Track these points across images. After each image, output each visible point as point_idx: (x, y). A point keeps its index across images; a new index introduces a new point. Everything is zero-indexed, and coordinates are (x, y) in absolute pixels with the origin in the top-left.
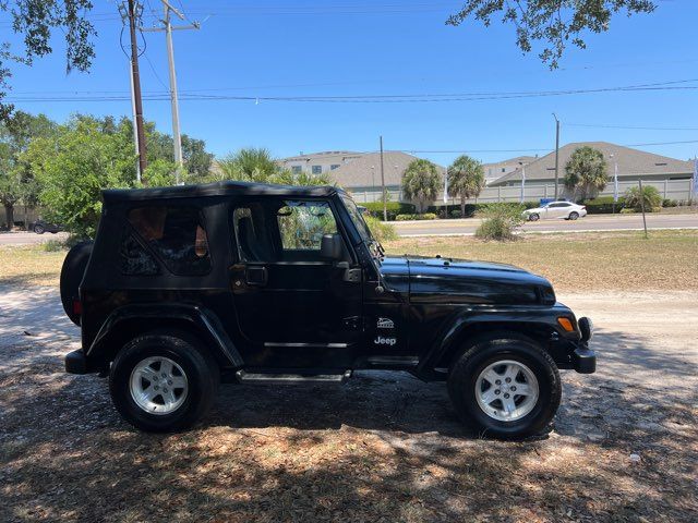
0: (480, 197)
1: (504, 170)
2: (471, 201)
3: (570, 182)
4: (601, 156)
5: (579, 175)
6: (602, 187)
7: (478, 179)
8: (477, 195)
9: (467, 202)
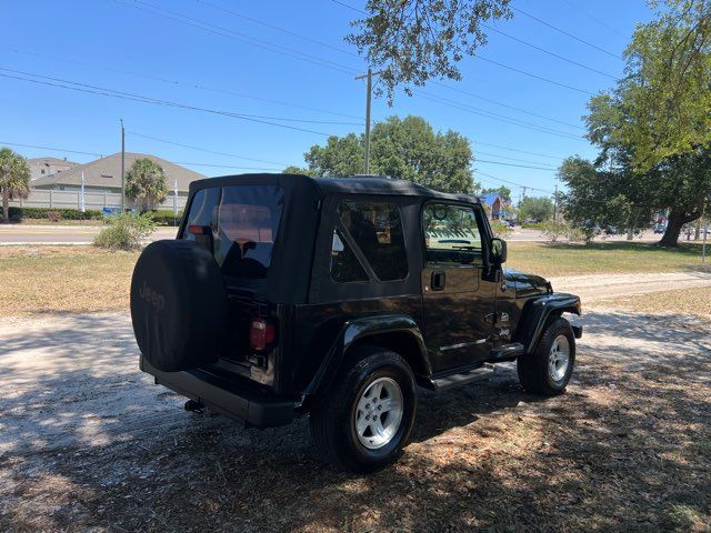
0: (30, 199)
1: (43, 172)
2: (15, 203)
3: (132, 193)
4: (161, 170)
5: (140, 186)
6: (162, 201)
7: (26, 177)
8: (26, 197)
9: (11, 204)
